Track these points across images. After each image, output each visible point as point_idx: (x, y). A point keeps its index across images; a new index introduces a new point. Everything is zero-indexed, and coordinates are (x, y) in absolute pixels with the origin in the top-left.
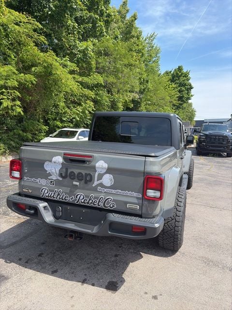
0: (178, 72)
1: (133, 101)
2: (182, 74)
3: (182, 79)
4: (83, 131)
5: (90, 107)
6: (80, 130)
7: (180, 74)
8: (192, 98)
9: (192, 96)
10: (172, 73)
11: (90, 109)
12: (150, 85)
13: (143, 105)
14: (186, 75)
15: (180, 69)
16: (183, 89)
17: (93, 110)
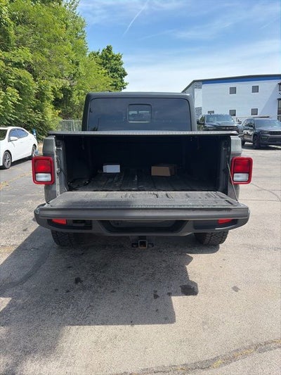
0: (108, 54)
1: (63, 90)
2: (113, 56)
3: (113, 62)
4: (14, 130)
5: (13, 96)
6: (9, 129)
7: (110, 56)
8: (127, 86)
9: (126, 84)
10: (100, 54)
11: (15, 99)
12: (81, 69)
13: (74, 94)
14: (118, 58)
15: (109, 49)
16: (116, 75)
17: (19, 101)
